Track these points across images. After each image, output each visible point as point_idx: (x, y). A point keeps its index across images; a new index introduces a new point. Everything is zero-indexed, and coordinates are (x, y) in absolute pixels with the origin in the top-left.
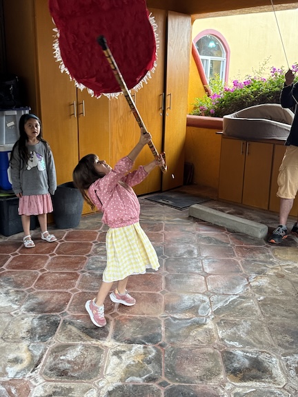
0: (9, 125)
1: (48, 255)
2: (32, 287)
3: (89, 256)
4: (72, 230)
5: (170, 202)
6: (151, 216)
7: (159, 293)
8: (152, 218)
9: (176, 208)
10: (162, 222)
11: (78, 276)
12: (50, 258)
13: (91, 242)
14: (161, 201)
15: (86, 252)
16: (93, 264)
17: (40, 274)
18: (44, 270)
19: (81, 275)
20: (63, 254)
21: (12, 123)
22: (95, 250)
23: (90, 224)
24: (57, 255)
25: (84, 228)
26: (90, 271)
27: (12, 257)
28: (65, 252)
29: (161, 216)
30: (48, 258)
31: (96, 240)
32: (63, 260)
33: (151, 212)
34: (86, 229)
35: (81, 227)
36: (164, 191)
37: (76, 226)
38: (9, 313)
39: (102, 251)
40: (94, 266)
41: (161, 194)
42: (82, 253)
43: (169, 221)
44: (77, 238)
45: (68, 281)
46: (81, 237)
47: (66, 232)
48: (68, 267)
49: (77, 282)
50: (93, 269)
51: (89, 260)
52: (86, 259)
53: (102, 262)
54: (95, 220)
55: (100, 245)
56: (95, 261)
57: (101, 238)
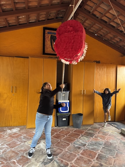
0: (63, 95)
1: (65, 135)
2: (55, 145)
3: (77, 139)
4: (78, 129)
5: (116, 126)
7: (92, 160)
8: (106, 130)
9: (117, 128)
10: (109, 132)
14: (113, 125)
15: (77, 137)
16: (76, 142)
17: (59, 141)
18: (61, 140)
19: (70, 144)
21: (64, 95)
22: (80, 137)
23: (84, 128)
25: (81, 129)
26: (74, 144)
27: (56, 134)
28: (71, 136)
29: (110, 130)
30: (65, 136)
31: (83, 134)
32: (69, 138)
33: (107, 128)
36: (116, 122)
38: (43, 151)
39: (82, 138)
40: (76, 143)
41: (114, 122)
42: (75, 137)
43: (112, 133)
44: (77, 132)
45: (65, 146)
46: (79, 132)
47: (75, 129)
48: (68, 141)
49: (68, 147)
51: (76, 140)
52: (75, 139)
53: (80, 142)
54: (87, 127)
55: (83, 136)
56: (78, 141)
57: (85, 134)
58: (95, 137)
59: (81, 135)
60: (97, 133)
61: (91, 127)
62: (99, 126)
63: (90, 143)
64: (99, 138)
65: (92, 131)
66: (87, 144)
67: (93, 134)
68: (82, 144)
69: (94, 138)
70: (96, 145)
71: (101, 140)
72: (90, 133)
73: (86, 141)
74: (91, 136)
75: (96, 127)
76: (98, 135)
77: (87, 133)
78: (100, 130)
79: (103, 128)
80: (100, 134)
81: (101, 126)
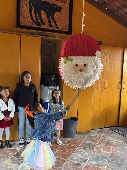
0: (50, 92)
1: (56, 149)
3: (73, 153)
4: (71, 139)
5: (121, 133)
6: (109, 138)
8: (109, 139)
9: (123, 135)
10: (113, 142)
11: (65, 162)
13: (77, 146)
14: (116, 131)
15: (72, 151)
16: (73, 157)
19: (66, 161)
20: (63, 150)
22: (77, 150)
23: (79, 138)
25: (76, 139)
26: (71, 161)
29: (114, 138)
31: (79, 146)
32: (62, 153)
33: (110, 136)
34: (77, 139)
36: (120, 127)
37: (73, 137)
39: (80, 151)
40: (73, 159)
41: (117, 128)
42: (70, 151)
43: (117, 142)
44: (72, 143)
45: (60, 164)
46: (73, 143)
47: (68, 140)
49: (63, 165)
50: (73, 160)
51: (73, 155)
52: (71, 154)
53: (78, 157)
54: (83, 136)
55: (80, 148)
56: (75, 156)
57: (82, 145)
59: (78, 148)
60: (98, 143)
61: (89, 136)
62: (99, 134)
63: (92, 157)
64: (102, 150)
65: (91, 142)
66: (88, 159)
67: (93, 145)
68: (81, 159)
69: (96, 150)
70: (100, 160)
71: (105, 152)
72: (89, 144)
73: (86, 155)
74: (91, 147)
75: (95, 135)
76: (99, 146)
77: (85, 144)
78: (102, 139)
79: (104, 136)
80: (102, 145)
81: (101, 133)
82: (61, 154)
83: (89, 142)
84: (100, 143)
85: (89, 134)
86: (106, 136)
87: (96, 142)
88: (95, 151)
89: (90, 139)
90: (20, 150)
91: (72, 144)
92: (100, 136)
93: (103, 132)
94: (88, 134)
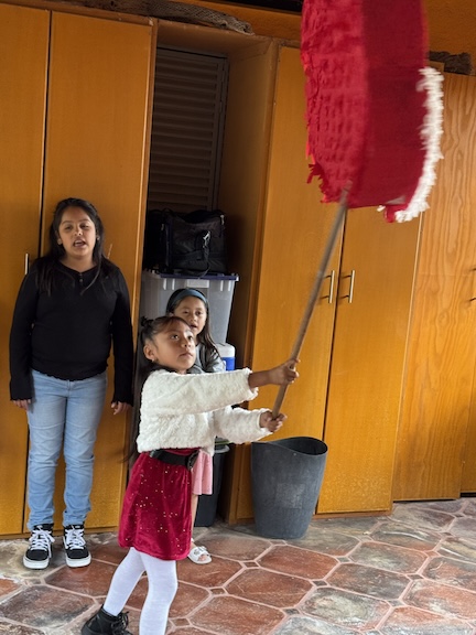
1: (208, 589)
3: (292, 612)
4: (285, 543)
12: (211, 596)
13: (311, 581)
15: (287, 602)
18: (184, 621)
20: (240, 594)
22: (312, 601)
23: (329, 539)
24: (226, 594)
25: (312, 543)
28: (247, 591)
30: (205, 595)
31: (324, 579)
32: (233, 608)
34: (315, 547)
35: (306, 542)
37: (296, 537)
39: (325, 607)
42: (278, 603)
44: (287, 564)
46: (296, 564)
47: (271, 545)
52: (280, 617)
54: (346, 532)
55: (327, 592)
56: (300, 628)
57: (337, 576)
58: (411, 598)
59: (315, 587)
60: (419, 572)
61: (377, 534)
62: (429, 526)
64: (436, 608)
65: (386, 562)
67: (395, 577)
69: (405, 605)
71: (449, 616)
72: (372, 573)
73: (353, 624)
74: (383, 590)
75: (408, 531)
76: (426, 584)
77: (351, 574)
78: (441, 552)
79: (453, 536)
80: (441, 582)
81: (440, 524)
82: (231, 616)
83: (377, 562)
84: (428, 573)
85: (380, 523)
86: (465, 537)
87: (412, 564)
88: (402, 610)
89: (382, 549)
90: (30, 585)
91: (289, 568)
92: (433, 538)
93: (449, 519)
94: (374, 523)
